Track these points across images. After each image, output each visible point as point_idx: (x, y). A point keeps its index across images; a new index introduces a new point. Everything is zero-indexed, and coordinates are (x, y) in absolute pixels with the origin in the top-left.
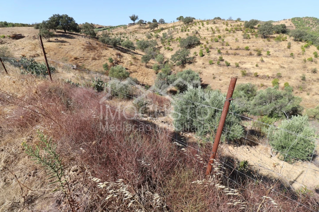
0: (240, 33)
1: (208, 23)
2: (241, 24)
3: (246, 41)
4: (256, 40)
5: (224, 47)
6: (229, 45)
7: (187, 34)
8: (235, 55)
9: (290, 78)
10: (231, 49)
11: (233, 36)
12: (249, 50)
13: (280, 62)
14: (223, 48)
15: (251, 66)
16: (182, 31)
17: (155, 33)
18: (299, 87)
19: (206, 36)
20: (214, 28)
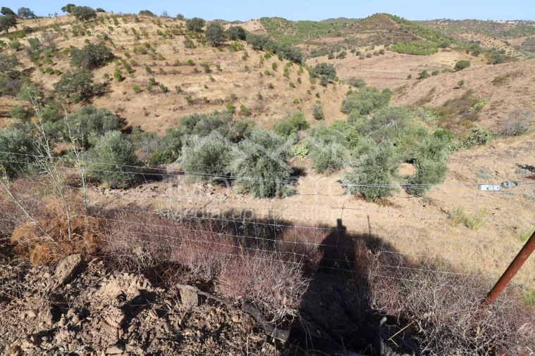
0: (182, 38)
1: (125, 21)
2: (181, 24)
3: (189, 51)
4: (203, 50)
5: (157, 62)
6: (164, 59)
7: (87, 41)
8: (175, 74)
9: (246, 98)
10: (167, 64)
11: (171, 44)
12: (194, 65)
13: (234, 80)
14: (155, 65)
15: (199, 88)
16: (76, 34)
17: (12, 39)
18: (256, 109)
19: (125, 43)
20: (137, 29)
